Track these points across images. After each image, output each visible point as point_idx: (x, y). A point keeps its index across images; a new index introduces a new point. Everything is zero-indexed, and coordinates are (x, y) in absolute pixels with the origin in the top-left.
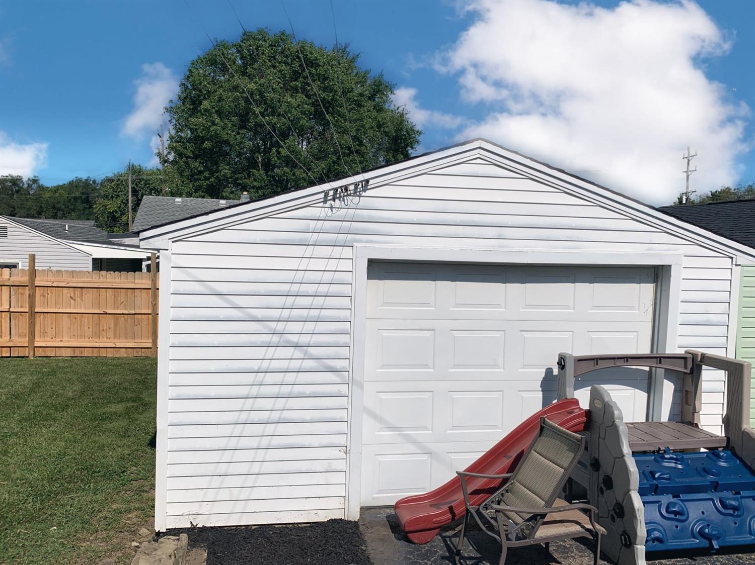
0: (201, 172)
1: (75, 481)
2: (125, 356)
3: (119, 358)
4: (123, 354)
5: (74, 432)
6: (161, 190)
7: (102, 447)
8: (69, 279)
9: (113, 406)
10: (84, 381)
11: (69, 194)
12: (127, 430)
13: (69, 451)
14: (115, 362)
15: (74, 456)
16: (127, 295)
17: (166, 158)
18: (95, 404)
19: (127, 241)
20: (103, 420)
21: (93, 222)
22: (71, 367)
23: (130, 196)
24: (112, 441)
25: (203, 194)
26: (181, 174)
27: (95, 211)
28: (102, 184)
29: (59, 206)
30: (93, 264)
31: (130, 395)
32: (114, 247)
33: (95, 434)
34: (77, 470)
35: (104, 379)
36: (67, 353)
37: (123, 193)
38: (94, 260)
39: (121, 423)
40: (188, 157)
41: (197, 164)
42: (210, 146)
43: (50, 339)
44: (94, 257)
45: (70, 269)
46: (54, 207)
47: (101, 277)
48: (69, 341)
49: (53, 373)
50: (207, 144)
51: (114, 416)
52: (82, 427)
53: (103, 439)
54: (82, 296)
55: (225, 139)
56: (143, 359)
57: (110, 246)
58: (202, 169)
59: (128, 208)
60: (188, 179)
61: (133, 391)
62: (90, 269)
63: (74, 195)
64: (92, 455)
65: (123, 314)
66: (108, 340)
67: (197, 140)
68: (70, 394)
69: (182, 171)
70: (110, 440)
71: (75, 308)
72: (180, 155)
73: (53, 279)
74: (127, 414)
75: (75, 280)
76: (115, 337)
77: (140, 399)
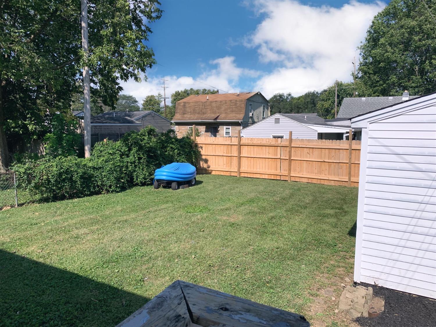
0: (378, 81)
1: (312, 245)
2: (334, 185)
3: (330, 186)
4: (332, 183)
5: (310, 220)
6: (353, 94)
7: (324, 231)
8: (307, 144)
9: (329, 210)
10: (314, 196)
11: (305, 100)
12: (336, 224)
13: (308, 230)
14: (328, 187)
15: (311, 232)
16: (336, 153)
17: (357, 76)
18: (319, 207)
19: (335, 123)
20: (324, 217)
21: (316, 114)
22: (307, 188)
23: (336, 99)
24: (329, 228)
25: (378, 94)
26: (366, 84)
27: (318, 107)
28: (321, 94)
29: (300, 106)
30: (318, 136)
31: (337, 206)
32: (329, 127)
33: (320, 223)
34: (313, 240)
35: (324, 196)
36: (305, 180)
37: (332, 98)
38: (319, 134)
39: (333, 220)
40: (370, 74)
41: (375, 77)
42: (384, 65)
43: (297, 173)
44: (319, 132)
45: (308, 139)
46: (298, 107)
47: (323, 143)
48: (306, 175)
49: (299, 190)
50: (382, 65)
51: (329, 216)
52: (314, 219)
53: (325, 227)
54: (313, 152)
55: (394, 60)
56: (343, 187)
57: (326, 126)
58: (379, 80)
59: (335, 105)
60: (370, 86)
61: (339, 204)
62: (317, 138)
63: (307, 100)
64: (320, 234)
65: (333, 162)
66: (325, 176)
67: (376, 62)
68: (308, 201)
69: (367, 82)
70: (328, 228)
71: (309, 158)
72: (365, 73)
73: (299, 143)
74: (336, 215)
75: (310, 144)
76: (329, 174)
77: (343, 209)
